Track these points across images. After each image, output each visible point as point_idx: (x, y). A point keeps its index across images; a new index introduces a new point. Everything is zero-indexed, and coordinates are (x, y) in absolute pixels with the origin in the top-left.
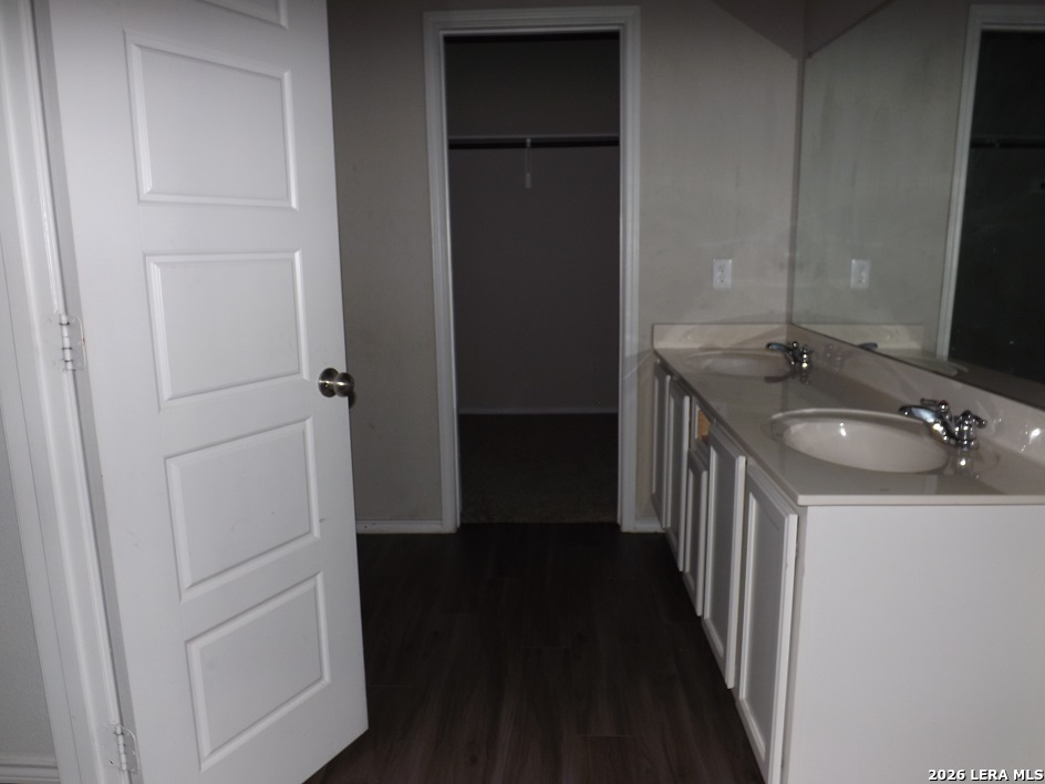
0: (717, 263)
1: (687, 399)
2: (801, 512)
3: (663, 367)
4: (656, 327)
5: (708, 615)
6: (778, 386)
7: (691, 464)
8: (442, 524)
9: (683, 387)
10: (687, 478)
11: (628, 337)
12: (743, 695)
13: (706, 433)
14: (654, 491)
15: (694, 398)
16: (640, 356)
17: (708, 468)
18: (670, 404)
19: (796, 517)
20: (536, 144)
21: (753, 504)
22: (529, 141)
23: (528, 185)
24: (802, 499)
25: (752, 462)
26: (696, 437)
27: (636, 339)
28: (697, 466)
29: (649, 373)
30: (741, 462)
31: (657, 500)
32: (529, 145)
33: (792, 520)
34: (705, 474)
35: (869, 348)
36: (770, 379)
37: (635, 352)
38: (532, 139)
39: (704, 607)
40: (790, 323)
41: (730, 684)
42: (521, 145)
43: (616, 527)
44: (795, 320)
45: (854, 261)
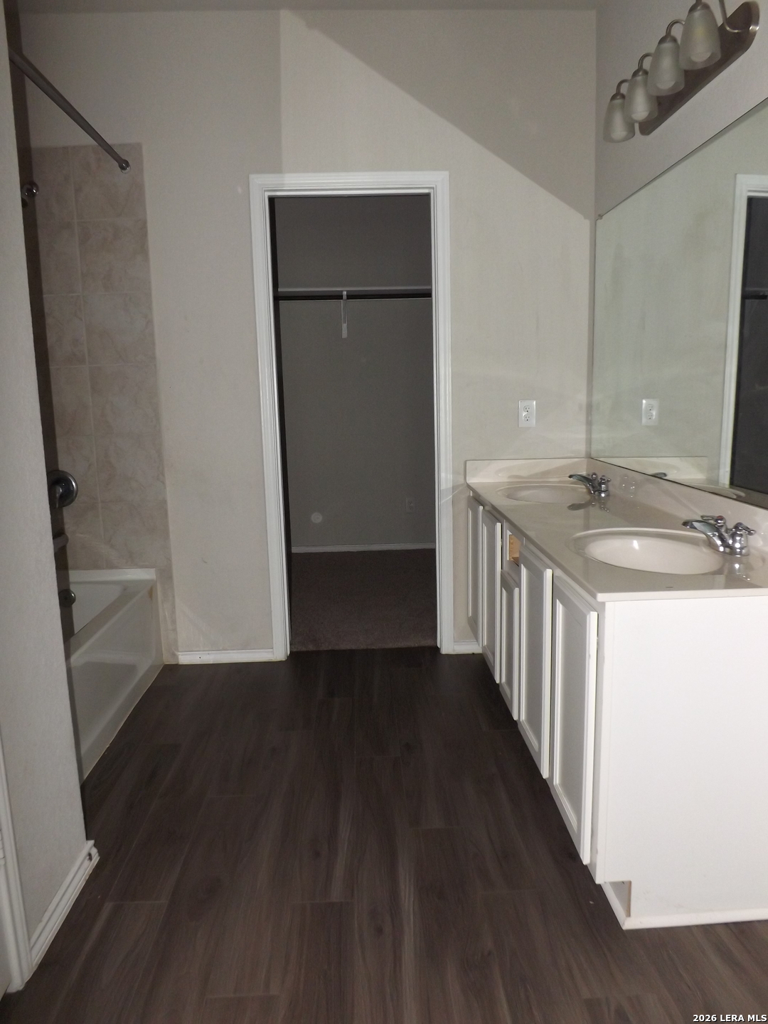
0: (521, 404)
1: (499, 525)
2: (600, 608)
3: (477, 500)
4: (468, 462)
5: (523, 717)
6: (581, 512)
7: (504, 584)
8: (273, 652)
9: (495, 515)
10: (501, 596)
11: (443, 475)
12: (557, 781)
13: (517, 555)
14: (470, 614)
15: (505, 525)
16: (454, 488)
17: (519, 586)
18: (484, 531)
19: (596, 613)
20: (351, 296)
21: (560, 608)
22: (345, 293)
23: (345, 334)
24: (601, 597)
25: (559, 572)
26: (508, 559)
27: (450, 477)
28: (509, 584)
29: (463, 504)
30: (548, 574)
31: (473, 622)
32: (345, 297)
33: (593, 617)
34: (517, 590)
35: (660, 476)
36: (574, 507)
37: (450, 485)
38: (347, 291)
39: (520, 712)
40: (589, 457)
41: (545, 774)
42: (338, 297)
43: (437, 649)
44: (593, 455)
45: (644, 401)
